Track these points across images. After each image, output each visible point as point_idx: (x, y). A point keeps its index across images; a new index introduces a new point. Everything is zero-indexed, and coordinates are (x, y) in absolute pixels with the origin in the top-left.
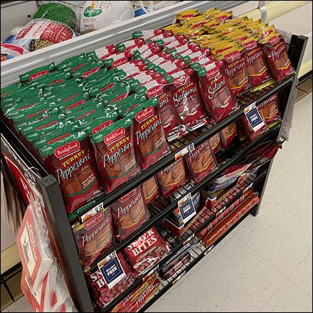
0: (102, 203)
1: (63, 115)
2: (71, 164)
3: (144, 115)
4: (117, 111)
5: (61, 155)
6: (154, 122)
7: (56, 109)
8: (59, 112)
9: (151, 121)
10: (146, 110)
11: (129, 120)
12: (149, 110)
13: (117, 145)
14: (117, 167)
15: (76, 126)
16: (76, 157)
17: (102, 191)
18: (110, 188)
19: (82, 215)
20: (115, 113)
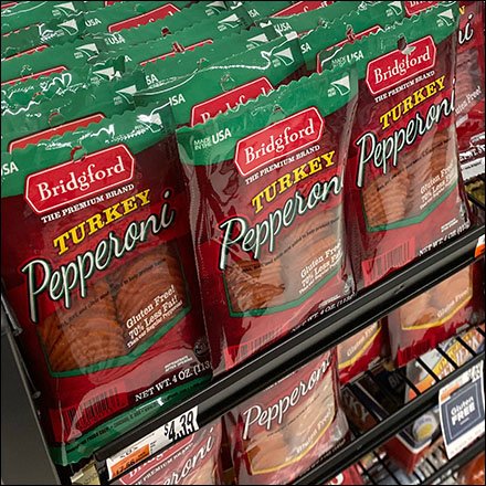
0: (195, 410)
1: (92, 47)
2: (91, 242)
3: (398, 69)
4: (295, 46)
5: (52, 201)
6: (430, 101)
7: (73, 24)
8: (81, 36)
9: (419, 97)
10: (408, 50)
11: (345, 81)
12: (420, 51)
13: (285, 182)
14: (269, 273)
15: (132, 90)
16: (112, 214)
17: (202, 358)
18: (234, 354)
19: (112, 453)
20: (287, 53)
